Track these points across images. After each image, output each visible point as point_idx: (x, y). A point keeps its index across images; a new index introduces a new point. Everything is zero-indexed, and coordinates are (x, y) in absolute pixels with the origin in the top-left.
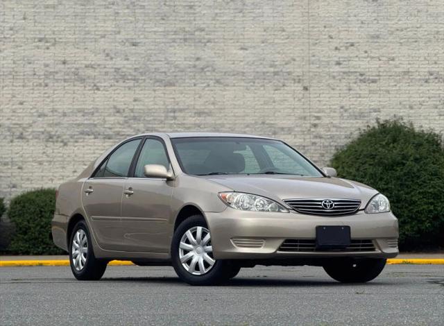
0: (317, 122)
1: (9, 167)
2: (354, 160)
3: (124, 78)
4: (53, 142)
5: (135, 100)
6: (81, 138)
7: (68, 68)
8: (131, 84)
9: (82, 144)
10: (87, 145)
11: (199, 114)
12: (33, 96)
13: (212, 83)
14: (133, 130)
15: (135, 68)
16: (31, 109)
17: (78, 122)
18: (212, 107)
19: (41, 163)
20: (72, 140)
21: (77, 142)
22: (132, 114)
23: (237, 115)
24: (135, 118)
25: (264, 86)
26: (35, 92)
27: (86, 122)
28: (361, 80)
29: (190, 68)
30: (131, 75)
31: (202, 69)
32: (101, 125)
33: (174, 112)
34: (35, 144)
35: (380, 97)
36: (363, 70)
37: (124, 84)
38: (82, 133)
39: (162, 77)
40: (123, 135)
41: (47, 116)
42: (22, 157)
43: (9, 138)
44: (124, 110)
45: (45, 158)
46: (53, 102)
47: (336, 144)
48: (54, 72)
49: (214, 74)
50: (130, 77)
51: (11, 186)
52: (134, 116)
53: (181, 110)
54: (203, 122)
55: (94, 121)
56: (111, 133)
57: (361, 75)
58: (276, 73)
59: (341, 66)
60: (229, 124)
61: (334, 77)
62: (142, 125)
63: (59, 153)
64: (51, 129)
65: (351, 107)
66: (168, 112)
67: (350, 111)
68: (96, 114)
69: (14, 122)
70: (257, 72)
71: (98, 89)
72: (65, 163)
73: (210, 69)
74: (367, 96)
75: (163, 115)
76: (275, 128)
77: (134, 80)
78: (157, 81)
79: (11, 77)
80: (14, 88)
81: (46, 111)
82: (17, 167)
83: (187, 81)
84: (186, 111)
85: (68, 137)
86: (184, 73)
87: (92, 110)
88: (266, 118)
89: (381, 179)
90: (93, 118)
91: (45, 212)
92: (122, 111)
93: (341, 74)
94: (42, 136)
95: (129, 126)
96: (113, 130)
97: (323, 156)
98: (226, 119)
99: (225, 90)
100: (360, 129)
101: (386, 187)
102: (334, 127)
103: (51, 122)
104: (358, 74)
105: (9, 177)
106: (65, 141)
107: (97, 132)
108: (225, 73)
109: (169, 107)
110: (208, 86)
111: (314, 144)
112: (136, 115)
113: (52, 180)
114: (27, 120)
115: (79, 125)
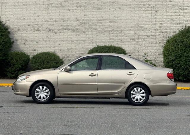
0: (161, 26)
1: (33, 42)
2: (174, 43)
3: (80, 6)
4: (51, 32)
5: (85, 16)
6: (62, 31)
7: (57, 2)
8: (83, 9)
9: (63, 33)
10: (65, 34)
11: (111, 21)
12: (43, 13)
13: (117, 9)
14: (83, 28)
15: (85, 2)
16: (42, 18)
17: (61, 24)
18: (117, 19)
19: (46, 41)
20: (59, 32)
21: (60, 32)
22: (83, 21)
23: (127, 22)
24: (85, 23)
25: (139, 10)
26: (44, 12)
27: (64, 24)
28: (180, 8)
29: (108, 2)
30: (83, 5)
31: (113, 3)
32: (71, 25)
33: (101, 21)
34: (43, 33)
35: (188, 16)
36: (181, 4)
37: (80, 9)
38: (63, 29)
39: (96, 6)
40: (79, 30)
41: (48, 21)
42: (38, 38)
43: (33, 30)
44: (80, 19)
45: (47, 39)
46: (51, 15)
47: (169, 35)
48: (52, 3)
49: (118, 5)
50: (83, 6)
51: (34, 50)
52: (84, 22)
53: (104, 20)
54: (113, 25)
55: (68, 24)
56: (74, 29)
57: (180, 6)
58: (144, 5)
59: (172, 2)
60: (124, 26)
61: (169, 7)
62: (87, 26)
63: (53, 37)
64: (50, 27)
65: (176, 19)
66: (98, 21)
67: (175, 21)
68: (68, 21)
69: (35, 24)
70: (136, 5)
71: (69, 11)
72: (56, 41)
73: (116, 3)
74: (182, 15)
75: (96, 22)
76: (143, 28)
77: (85, 7)
78: (94, 8)
79: (34, 5)
80: (35, 10)
81: (48, 19)
82: (36, 42)
83: (106, 8)
84: (106, 20)
85: (57, 30)
86: (105, 5)
87: (67, 19)
88: (139, 24)
89: (185, 52)
90: (67, 23)
91: (45, 62)
92: (79, 20)
93: (172, 6)
94: (46, 30)
95: (82, 26)
96: (76, 28)
97: (163, 40)
98: (122, 24)
99: (123, 12)
100: (179, 29)
101: (186, 55)
102: (168, 28)
103: (50, 24)
104: (179, 6)
105: (33, 46)
106: (56, 32)
107: (69, 28)
108: (123, 4)
109: (99, 18)
110: (115, 10)
111: (159, 35)
112: (85, 21)
113: (50, 48)
114: (40, 23)
115: (61, 25)
